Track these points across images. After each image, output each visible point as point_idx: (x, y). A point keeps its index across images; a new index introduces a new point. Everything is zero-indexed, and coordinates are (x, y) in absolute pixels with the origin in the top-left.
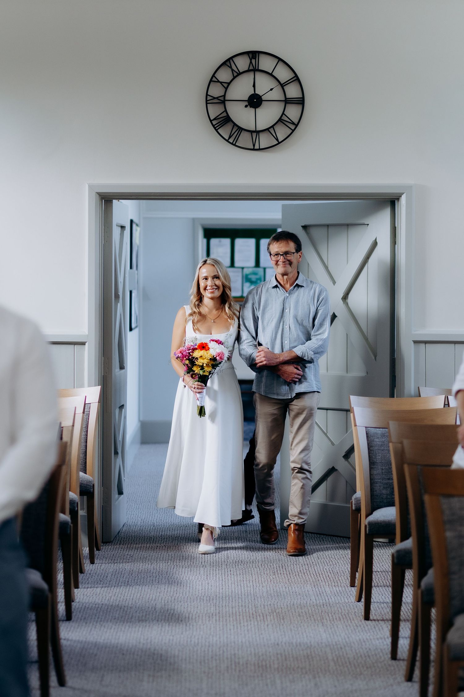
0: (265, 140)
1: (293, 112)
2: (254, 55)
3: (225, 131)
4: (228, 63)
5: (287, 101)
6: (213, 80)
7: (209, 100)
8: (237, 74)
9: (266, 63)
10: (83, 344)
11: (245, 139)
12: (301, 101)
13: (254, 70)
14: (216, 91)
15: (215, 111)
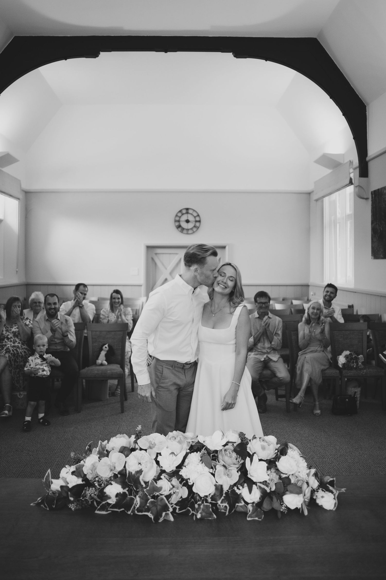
0: (190, 232)
1: (198, 224)
2: (187, 209)
3: (180, 229)
4: (180, 211)
5: (196, 221)
6: (177, 216)
7: (176, 221)
8: (183, 214)
9: (190, 211)
10: (141, 286)
11: (185, 231)
12: (200, 221)
13: (187, 213)
14: (177, 219)
15: (177, 224)
